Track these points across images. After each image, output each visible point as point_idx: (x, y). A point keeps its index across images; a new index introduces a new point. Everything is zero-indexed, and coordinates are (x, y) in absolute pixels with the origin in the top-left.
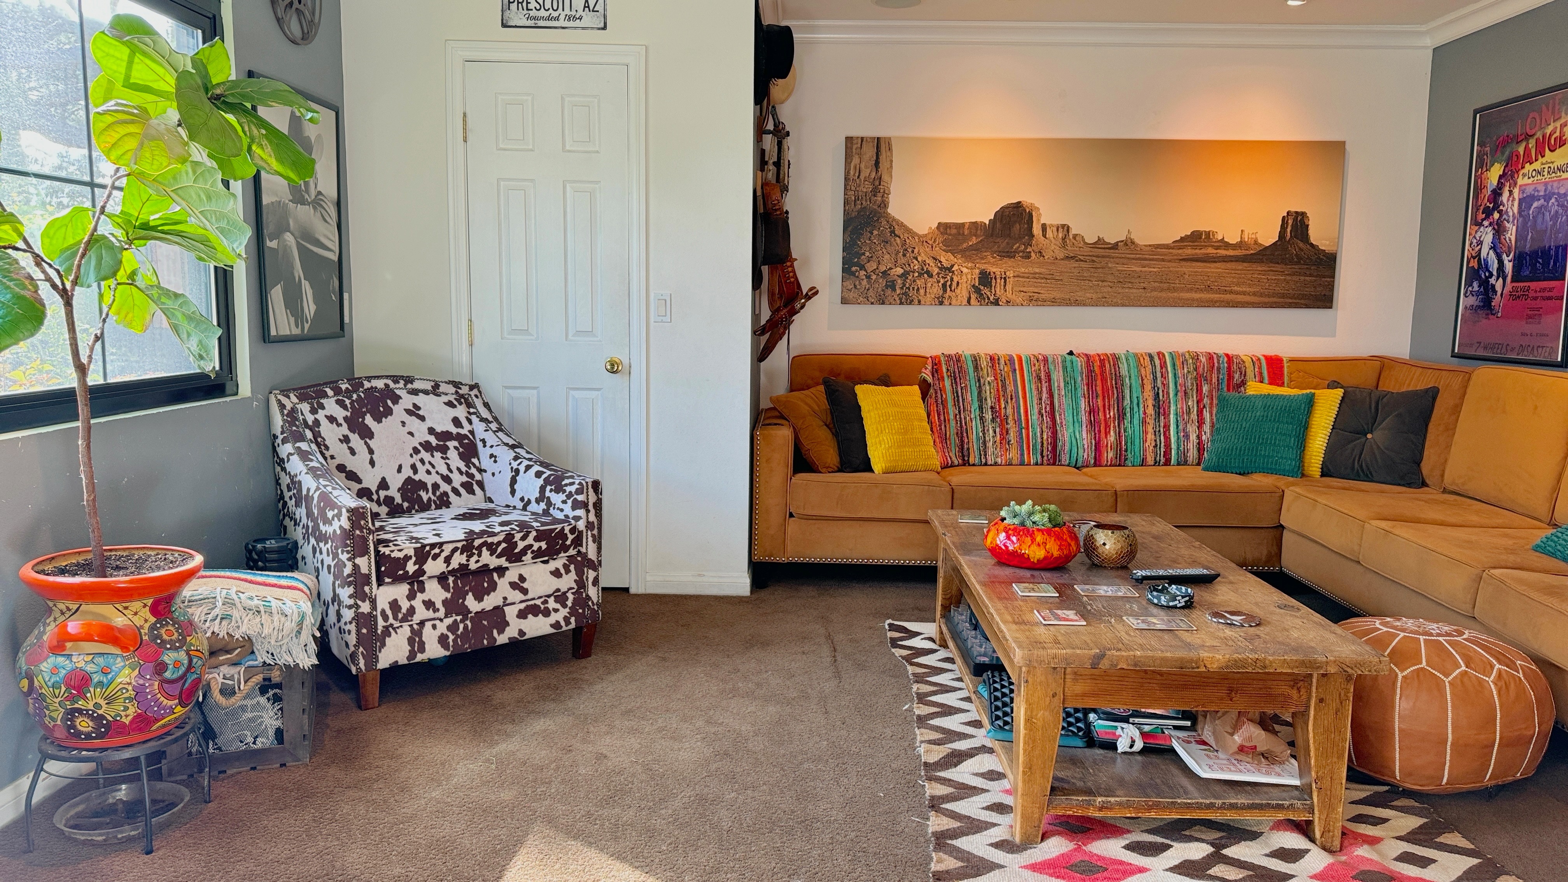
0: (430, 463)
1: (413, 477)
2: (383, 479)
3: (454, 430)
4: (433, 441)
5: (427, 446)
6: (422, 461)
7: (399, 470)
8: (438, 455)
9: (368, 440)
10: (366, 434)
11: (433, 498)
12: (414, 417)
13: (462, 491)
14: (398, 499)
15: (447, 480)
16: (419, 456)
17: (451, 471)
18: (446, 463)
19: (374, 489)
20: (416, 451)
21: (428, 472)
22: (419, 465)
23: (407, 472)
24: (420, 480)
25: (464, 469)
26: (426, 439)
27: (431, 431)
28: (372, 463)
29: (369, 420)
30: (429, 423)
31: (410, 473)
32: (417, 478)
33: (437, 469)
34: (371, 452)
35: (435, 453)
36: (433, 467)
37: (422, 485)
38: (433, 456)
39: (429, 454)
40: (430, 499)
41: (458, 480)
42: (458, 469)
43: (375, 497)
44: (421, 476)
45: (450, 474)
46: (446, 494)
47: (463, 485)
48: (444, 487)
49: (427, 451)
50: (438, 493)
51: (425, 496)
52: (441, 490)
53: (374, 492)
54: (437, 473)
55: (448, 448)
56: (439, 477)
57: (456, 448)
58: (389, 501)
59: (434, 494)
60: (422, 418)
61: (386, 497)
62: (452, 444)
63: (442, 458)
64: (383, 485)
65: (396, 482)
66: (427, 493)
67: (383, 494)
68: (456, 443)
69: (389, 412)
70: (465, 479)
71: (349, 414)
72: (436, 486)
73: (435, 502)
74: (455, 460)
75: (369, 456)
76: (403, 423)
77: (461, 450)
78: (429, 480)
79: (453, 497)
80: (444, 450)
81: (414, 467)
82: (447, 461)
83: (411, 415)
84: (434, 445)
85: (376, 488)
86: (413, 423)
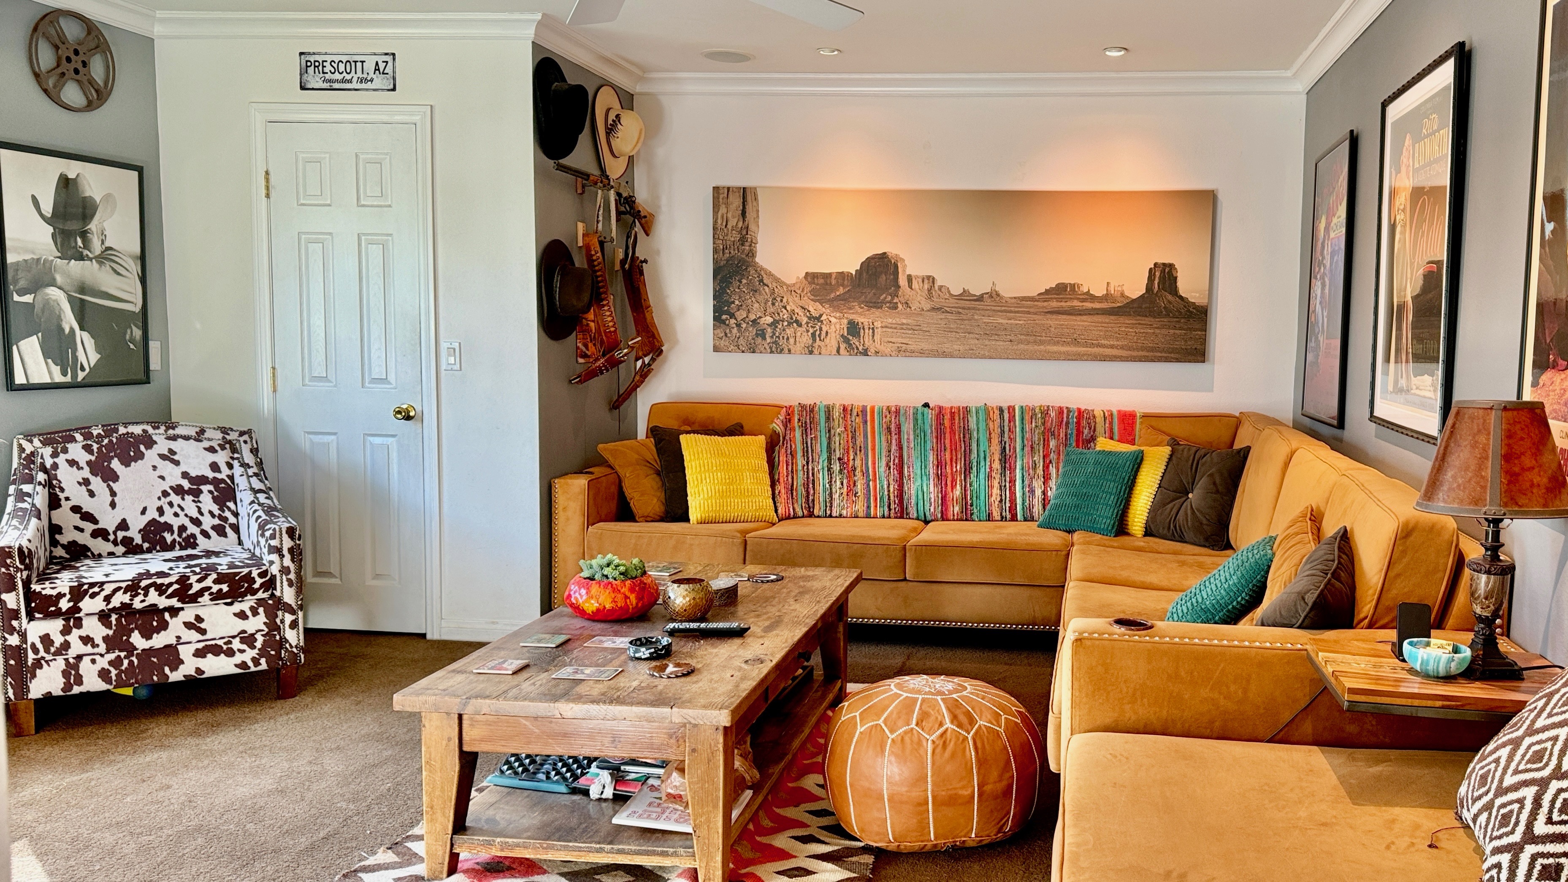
0: (179, 506)
1: (158, 519)
2: (124, 520)
3: (211, 475)
4: (186, 485)
5: (179, 490)
6: (171, 504)
7: (144, 512)
8: (189, 498)
9: (111, 483)
10: (110, 477)
11: (178, 539)
12: (167, 462)
13: (212, 533)
14: (138, 540)
15: (196, 522)
16: (168, 499)
17: (202, 514)
18: (197, 507)
19: (111, 530)
20: (165, 494)
21: (176, 515)
22: (166, 508)
23: (152, 514)
24: (166, 523)
25: (217, 512)
26: (178, 483)
27: (185, 475)
28: (113, 505)
29: (115, 464)
30: (183, 468)
31: (156, 515)
32: (162, 520)
33: (186, 512)
34: (113, 494)
35: (186, 497)
36: (182, 509)
37: (168, 527)
38: (183, 499)
39: (179, 497)
40: (174, 540)
41: (208, 522)
42: (211, 512)
43: (112, 537)
44: (168, 518)
45: (200, 517)
46: (193, 536)
47: (214, 528)
48: (192, 529)
49: (177, 494)
50: (184, 535)
51: (169, 538)
52: (189, 532)
53: (111, 532)
54: (186, 515)
55: (201, 492)
56: (188, 519)
57: (210, 492)
58: (127, 542)
59: (180, 535)
60: (177, 463)
61: (124, 537)
62: (205, 488)
63: (194, 501)
64: (123, 525)
65: (137, 524)
66: (172, 535)
67: (121, 534)
68: (211, 488)
69: (140, 456)
70: (217, 521)
71: (93, 458)
72: (182, 528)
73: (180, 543)
74: (207, 502)
75: (110, 499)
76: (155, 468)
77: (216, 493)
78: (176, 523)
79: (200, 539)
80: (196, 493)
81: (160, 510)
82: (199, 504)
83: (164, 460)
84: (186, 488)
85: (114, 529)
86: (166, 468)
